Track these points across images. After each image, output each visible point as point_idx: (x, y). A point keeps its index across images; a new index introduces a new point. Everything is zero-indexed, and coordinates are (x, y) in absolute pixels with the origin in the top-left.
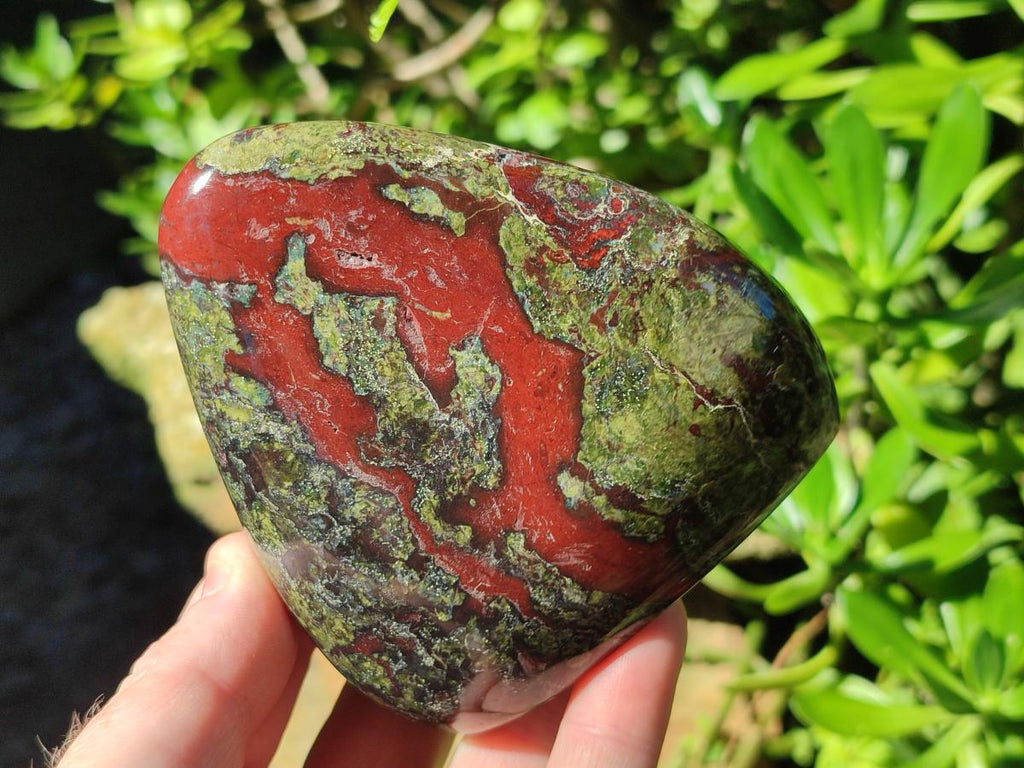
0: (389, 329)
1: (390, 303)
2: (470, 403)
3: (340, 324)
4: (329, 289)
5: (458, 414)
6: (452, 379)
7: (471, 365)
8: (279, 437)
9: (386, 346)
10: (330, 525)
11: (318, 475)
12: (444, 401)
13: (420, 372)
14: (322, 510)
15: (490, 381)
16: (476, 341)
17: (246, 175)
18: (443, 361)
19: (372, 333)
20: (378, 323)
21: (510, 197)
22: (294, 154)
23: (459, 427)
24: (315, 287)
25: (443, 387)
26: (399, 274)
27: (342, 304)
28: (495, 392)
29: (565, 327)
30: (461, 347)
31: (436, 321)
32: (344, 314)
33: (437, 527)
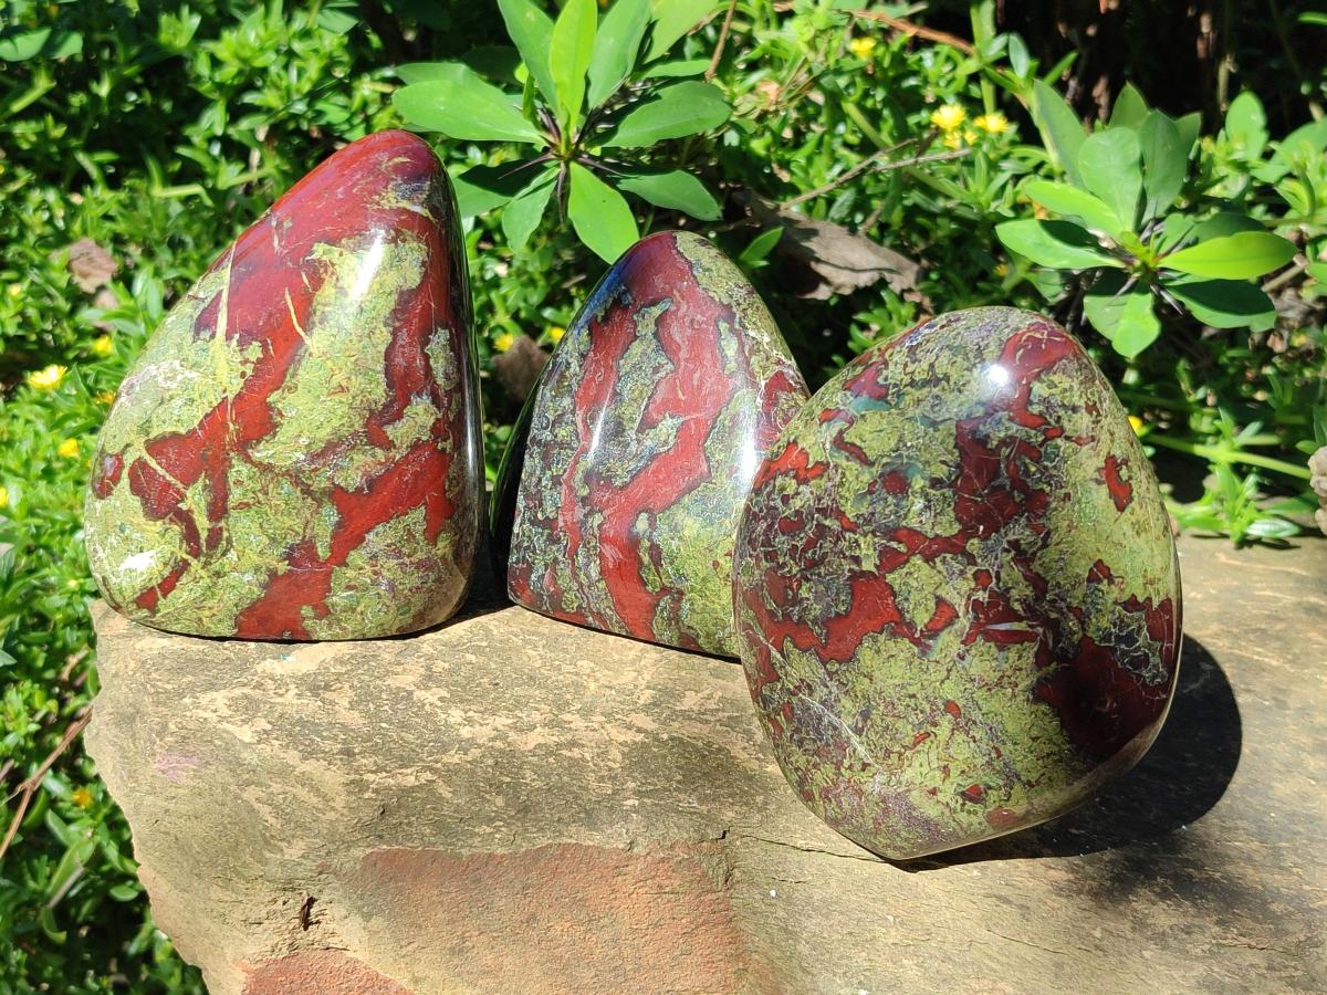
0: (656, 377)
1: (670, 367)
2: (648, 443)
3: (644, 353)
4: (656, 335)
5: (639, 441)
6: (653, 426)
7: (668, 426)
8: (572, 370)
9: (648, 382)
10: (546, 428)
11: (567, 402)
12: (640, 430)
13: (647, 407)
14: (551, 418)
15: (666, 442)
16: (681, 420)
17: (683, 256)
18: (659, 413)
19: (649, 371)
20: (656, 370)
21: (763, 383)
22: (709, 270)
23: (633, 447)
24: (652, 327)
25: (648, 424)
26: (687, 360)
27: (653, 346)
28: (662, 450)
29: (717, 457)
30: (672, 417)
31: (677, 395)
32: (649, 351)
33: (579, 476)
